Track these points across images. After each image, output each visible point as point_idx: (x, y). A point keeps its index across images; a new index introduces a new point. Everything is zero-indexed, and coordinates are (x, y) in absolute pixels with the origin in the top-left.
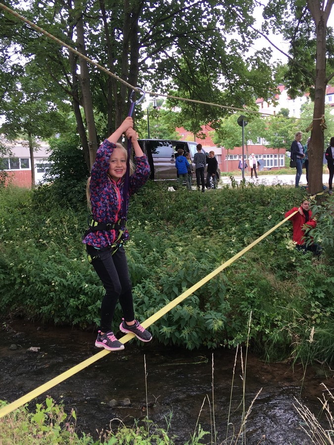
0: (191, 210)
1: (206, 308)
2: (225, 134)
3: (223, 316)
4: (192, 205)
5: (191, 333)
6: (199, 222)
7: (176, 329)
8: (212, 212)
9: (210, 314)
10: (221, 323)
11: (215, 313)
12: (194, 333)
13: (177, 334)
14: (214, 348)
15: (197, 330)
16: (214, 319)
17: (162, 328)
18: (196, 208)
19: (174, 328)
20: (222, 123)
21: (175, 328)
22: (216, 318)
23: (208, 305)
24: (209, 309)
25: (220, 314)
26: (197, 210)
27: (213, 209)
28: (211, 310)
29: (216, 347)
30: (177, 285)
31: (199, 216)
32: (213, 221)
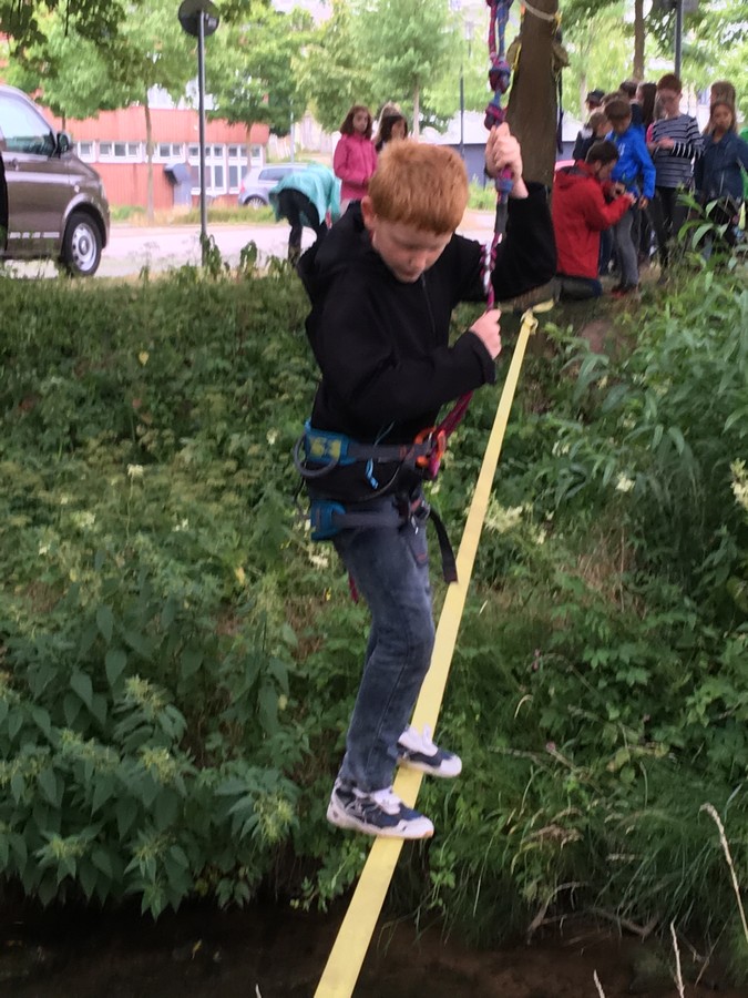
0: (47, 363)
1: (214, 753)
2: (136, 62)
3: (286, 782)
4: (50, 342)
5: (167, 853)
6: (92, 410)
7: (97, 839)
8: (144, 372)
9: (237, 775)
10: (285, 810)
11: (254, 770)
12: (177, 853)
13: (102, 860)
14: (241, 902)
15: (185, 837)
16: (257, 796)
17: (46, 841)
18: (68, 352)
19: (88, 834)
20: (124, 18)
21: (93, 836)
22: (262, 791)
23: (215, 741)
24: (225, 756)
25: (271, 775)
26: (74, 363)
27: (144, 358)
28: (231, 757)
29: (248, 897)
30: (83, 666)
31: (87, 385)
32: (153, 407)
